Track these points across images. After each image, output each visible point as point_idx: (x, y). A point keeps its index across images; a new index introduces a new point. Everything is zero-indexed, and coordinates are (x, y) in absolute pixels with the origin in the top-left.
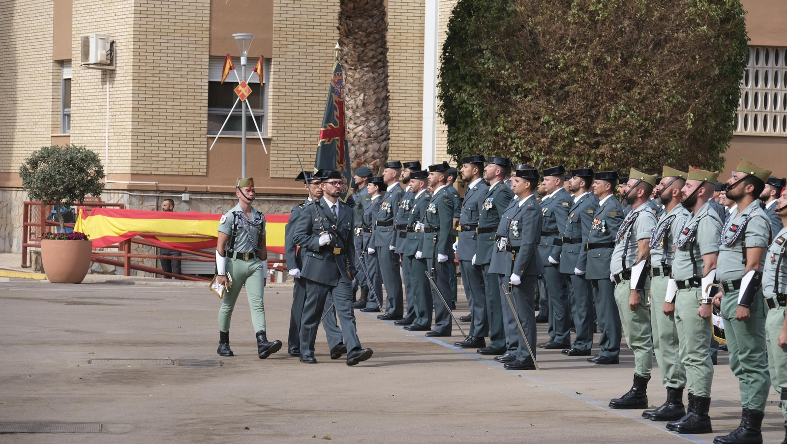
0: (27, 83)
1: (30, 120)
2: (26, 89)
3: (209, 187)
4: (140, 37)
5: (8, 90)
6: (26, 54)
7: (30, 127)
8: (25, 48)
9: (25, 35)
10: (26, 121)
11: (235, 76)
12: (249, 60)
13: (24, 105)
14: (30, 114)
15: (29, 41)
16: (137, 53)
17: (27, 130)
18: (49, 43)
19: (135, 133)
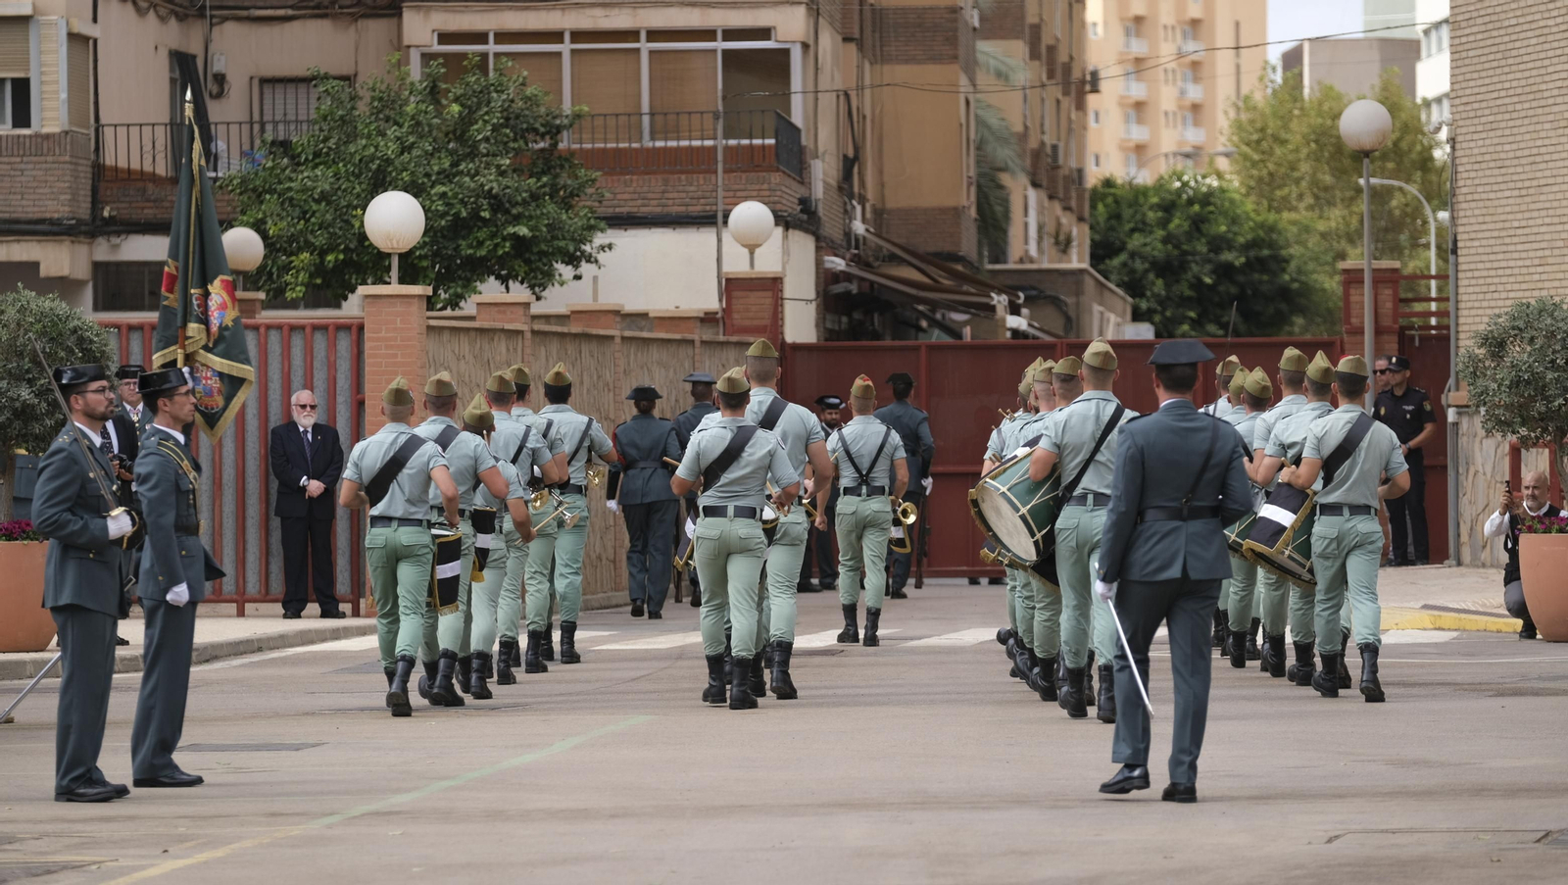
0: (1547, 142)
1: (1556, 236)
2: (1547, 158)
5: (1507, 163)
6: (1543, 71)
7: (1556, 252)
8: (1542, 55)
9: (1542, 24)
10: (1547, 237)
13: (1542, 198)
14: (1556, 220)
15: (1550, 38)
17: (1550, 260)
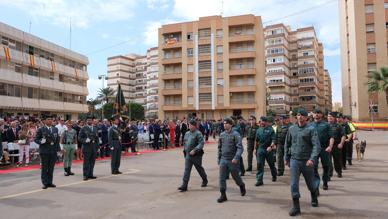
3: (370, 119)
4: (359, 102)
11: (370, 105)
12: (372, 103)
16: (359, 104)
18: (349, 103)
19: (359, 113)
